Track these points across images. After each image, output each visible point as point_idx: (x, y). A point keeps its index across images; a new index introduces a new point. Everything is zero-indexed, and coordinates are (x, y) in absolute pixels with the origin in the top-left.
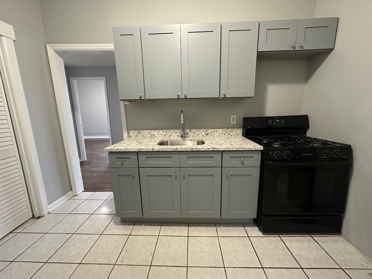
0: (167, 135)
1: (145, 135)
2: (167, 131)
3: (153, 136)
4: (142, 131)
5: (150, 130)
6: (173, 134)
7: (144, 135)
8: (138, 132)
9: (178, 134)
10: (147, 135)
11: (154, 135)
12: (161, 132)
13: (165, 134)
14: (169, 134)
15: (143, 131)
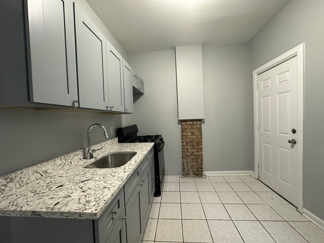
0: (67, 163)
1: (25, 180)
2: (67, 157)
3: (44, 175)
4: (19, 172)
5: (39, 165)
6: (73, 159)
7: (22, 181)
8: (6, 179)
9: (79, 157)
10: (31, 177)
11: (46, 172)
12: (58, 161)
13: (64, 162)
14: (70, 161)
15: (22, 173)
